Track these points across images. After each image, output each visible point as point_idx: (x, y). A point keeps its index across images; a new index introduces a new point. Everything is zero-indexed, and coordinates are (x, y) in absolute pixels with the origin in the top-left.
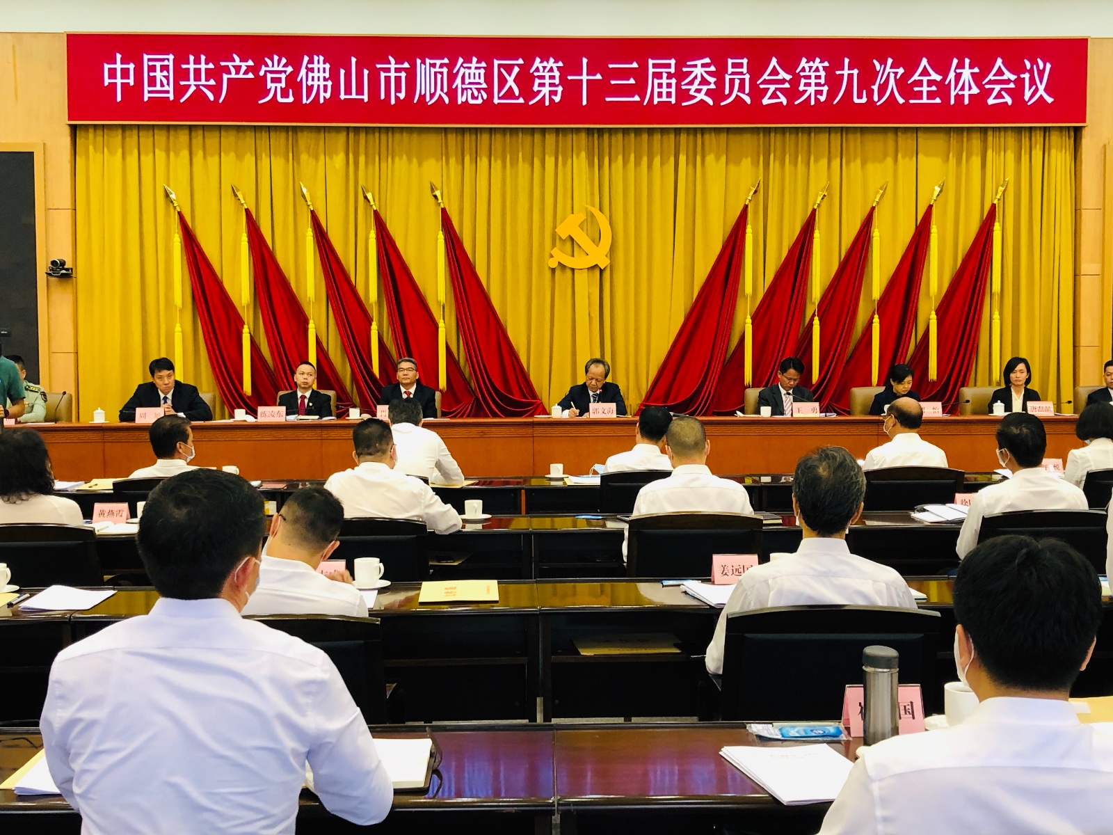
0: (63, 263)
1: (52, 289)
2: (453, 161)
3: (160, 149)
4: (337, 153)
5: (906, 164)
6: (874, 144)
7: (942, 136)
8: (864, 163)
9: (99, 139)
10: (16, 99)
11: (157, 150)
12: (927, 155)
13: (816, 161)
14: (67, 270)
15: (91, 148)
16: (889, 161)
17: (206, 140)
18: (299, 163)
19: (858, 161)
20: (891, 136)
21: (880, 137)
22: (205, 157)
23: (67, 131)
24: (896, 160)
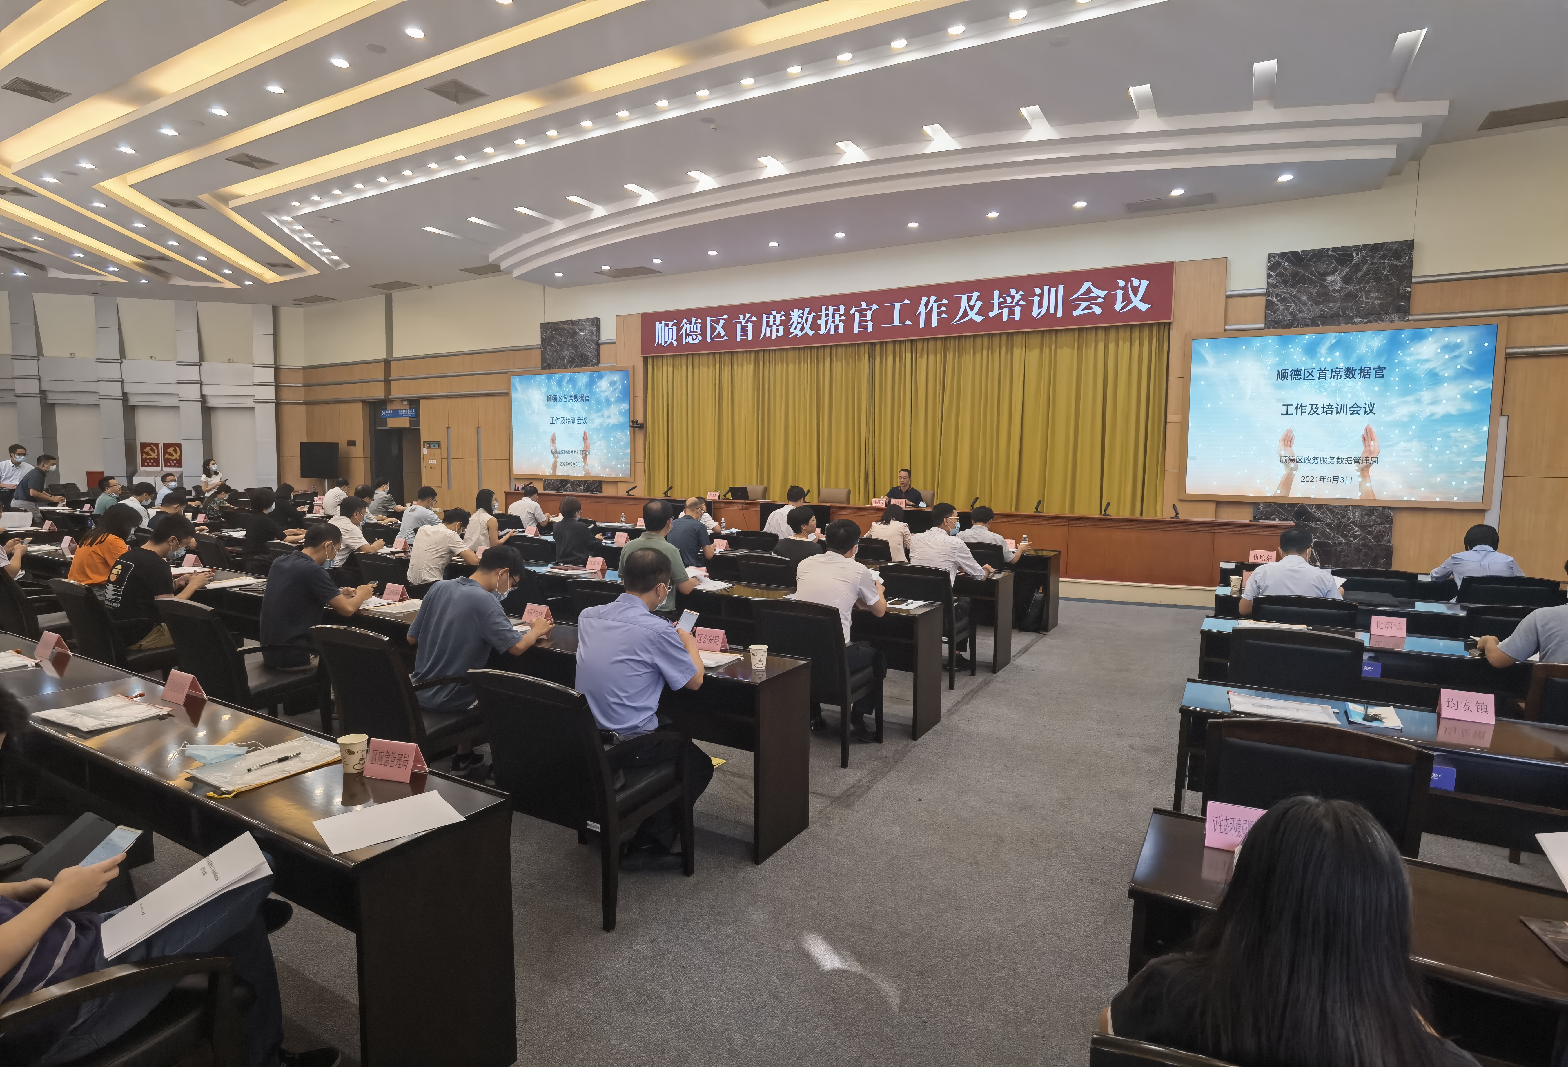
1: (635, 435)
10: (624, 346)
15: (653, 366)
16: (1037, 349)
23: (642, 359)
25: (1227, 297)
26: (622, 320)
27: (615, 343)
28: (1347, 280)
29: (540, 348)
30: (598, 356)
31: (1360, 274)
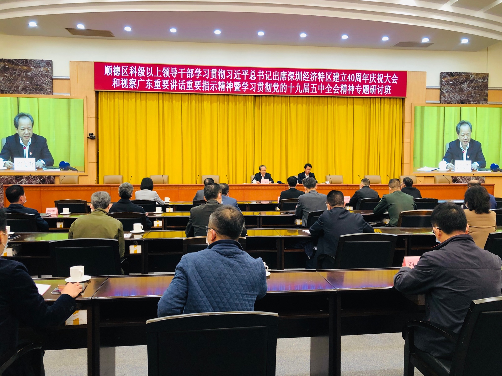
0: (92, 134)
1: (89, 142)
2: (221, 104)
4: (185, 102)
5: (350, 107)
6: (341, 101)
7: (361, 99)
8: (338, 106)
9: (106, 95)
10: (78, 82)
11: (125, 100)
12: (356, 105)
14: (94, 136)
15: (104, 98)
16: (345, 106)
17: (141, 96)
18: (173, 103)
19: (336, 105)
20: (345, 99)
21: (343, 99)
22: (141, 101)
23: (94, 93)
24: (347, 106)
25: (427, 89)
26: (75, 65)
27: (69, 79)
28: (468, 86)
30: (52, 88)
31: (472, 84)
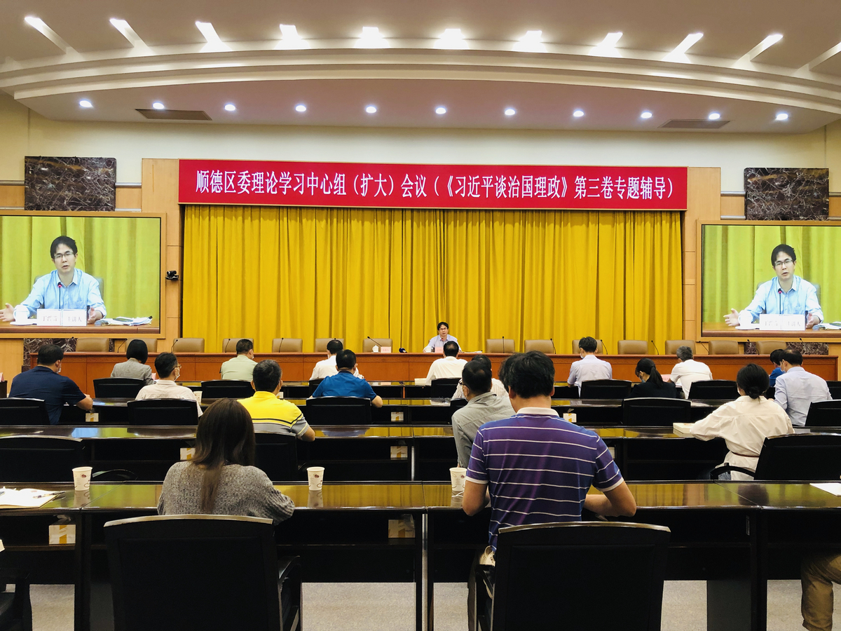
0: (174, 273)
1: (168, 286)
2: (379, 223)
3: (228, 218)
4: (322, 221)
5: (592, 227)
6: (577, 217)
7: (611, 214)
9: (197, 211)
10: (153, 191)
11: (226, 219)
12: (603, 224)
13: (548, 225)
14: (176, 276)
15: (193, 216)
16: (584, 226)
18: (302, 224)
20: (585, 214)
21: (580, 214)
23: (178, 207)
24: (588, 226)
25: (722, 195)
26: (150, 164)
27: (140, 187)
28: (794, 191)
29: (24, 185)
30: (114, 200)
31: (801, 188)
